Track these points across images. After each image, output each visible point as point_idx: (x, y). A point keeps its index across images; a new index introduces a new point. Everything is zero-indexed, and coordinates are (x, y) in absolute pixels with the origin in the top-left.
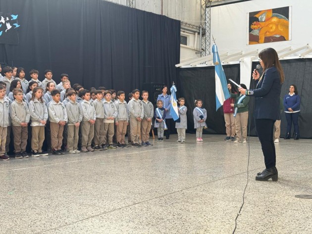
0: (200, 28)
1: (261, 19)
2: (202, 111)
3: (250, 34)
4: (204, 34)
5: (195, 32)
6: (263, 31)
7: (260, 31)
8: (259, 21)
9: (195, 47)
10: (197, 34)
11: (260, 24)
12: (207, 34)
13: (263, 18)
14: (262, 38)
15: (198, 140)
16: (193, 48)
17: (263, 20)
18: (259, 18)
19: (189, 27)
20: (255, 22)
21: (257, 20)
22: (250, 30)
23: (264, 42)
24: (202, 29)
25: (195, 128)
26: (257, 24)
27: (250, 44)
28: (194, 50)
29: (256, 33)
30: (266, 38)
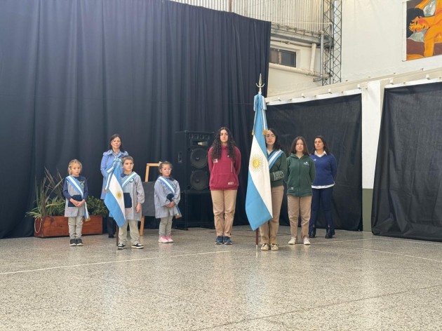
0: (320, 35)
1: (427, 11)
2: (172, 185)
3: (407, 40)
4: (329, 47)
5: (311, 43)
6: (432, 33)
7: (425, 34)
8: (424, 16)
9: (312, 70)
10: (314, 46)
11: (425, 22)
12: (337, 46)
13: (431, 8)
14: (430, 47)
15: (162, 240)
16: (308, 72)
17: (432, 14)
18: (424, 10)
19: (295, 33)
20: (417, 19)
21: (420, 13)
22: (409, 33)
23: (434, 55)
24: (326, 38)
25: (157, 217)
26: (421, 22)
27: (408, 59)
28: (309, 74)
29: (418, 37)
30: (436, 46)
